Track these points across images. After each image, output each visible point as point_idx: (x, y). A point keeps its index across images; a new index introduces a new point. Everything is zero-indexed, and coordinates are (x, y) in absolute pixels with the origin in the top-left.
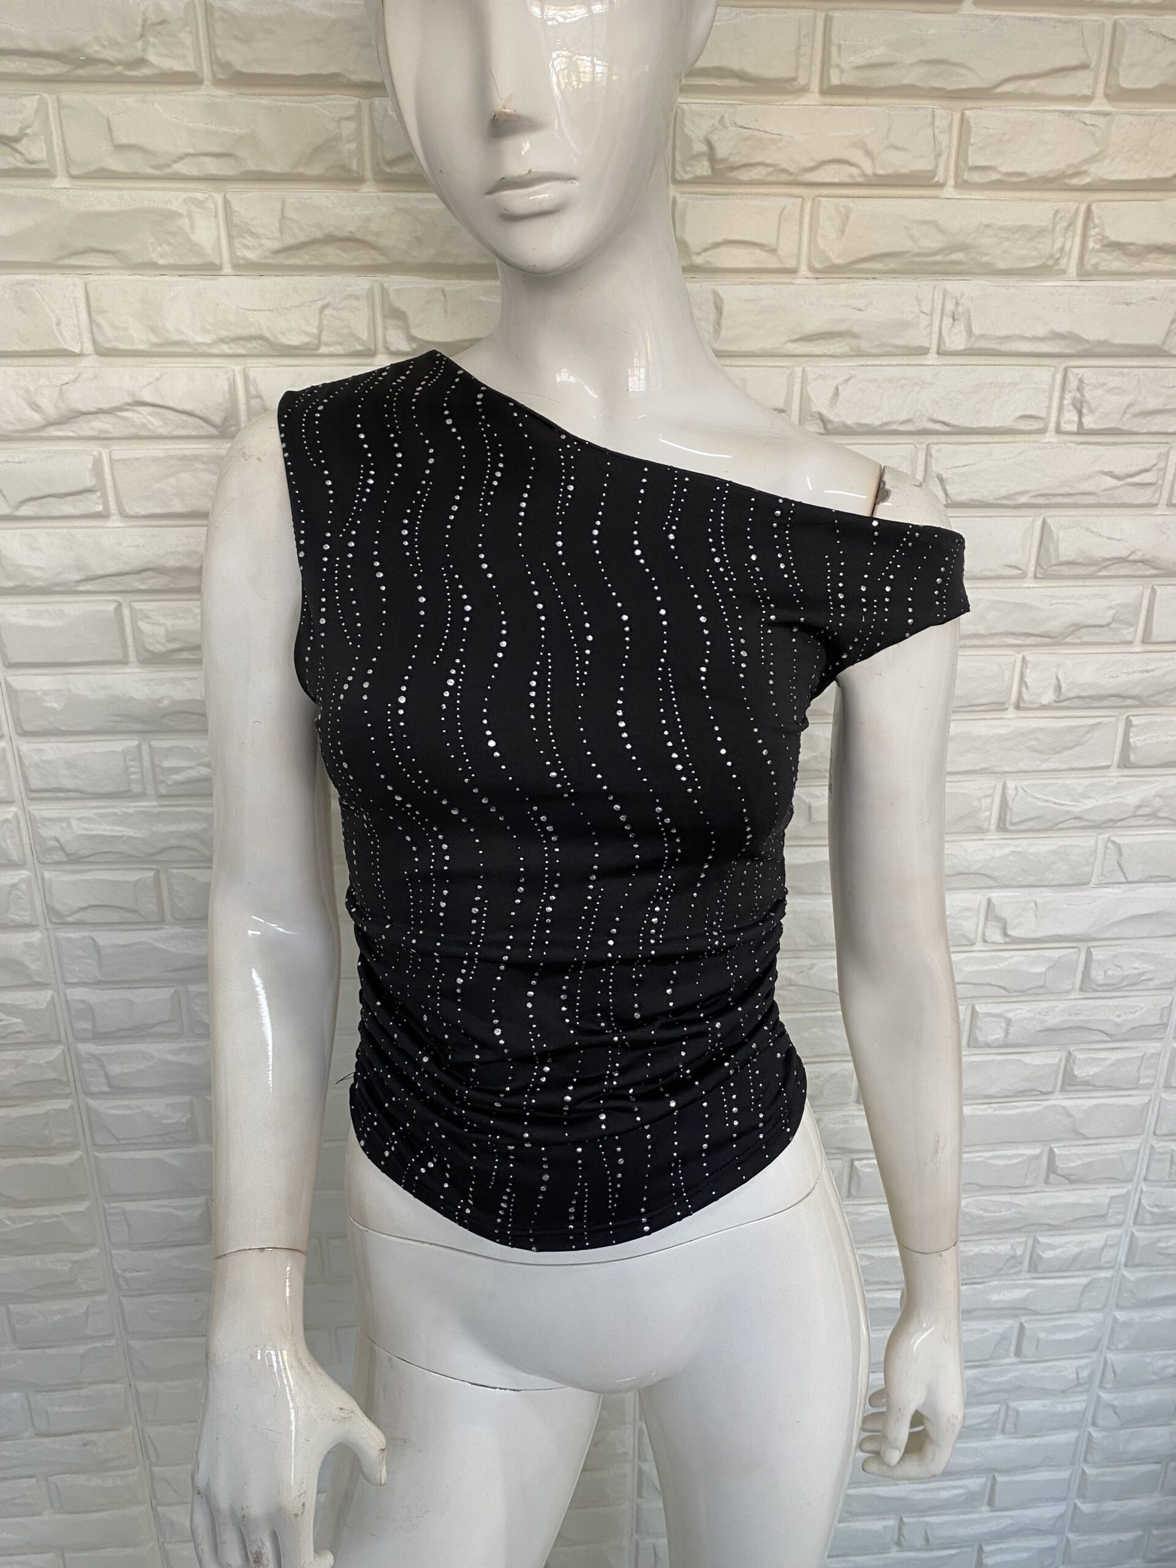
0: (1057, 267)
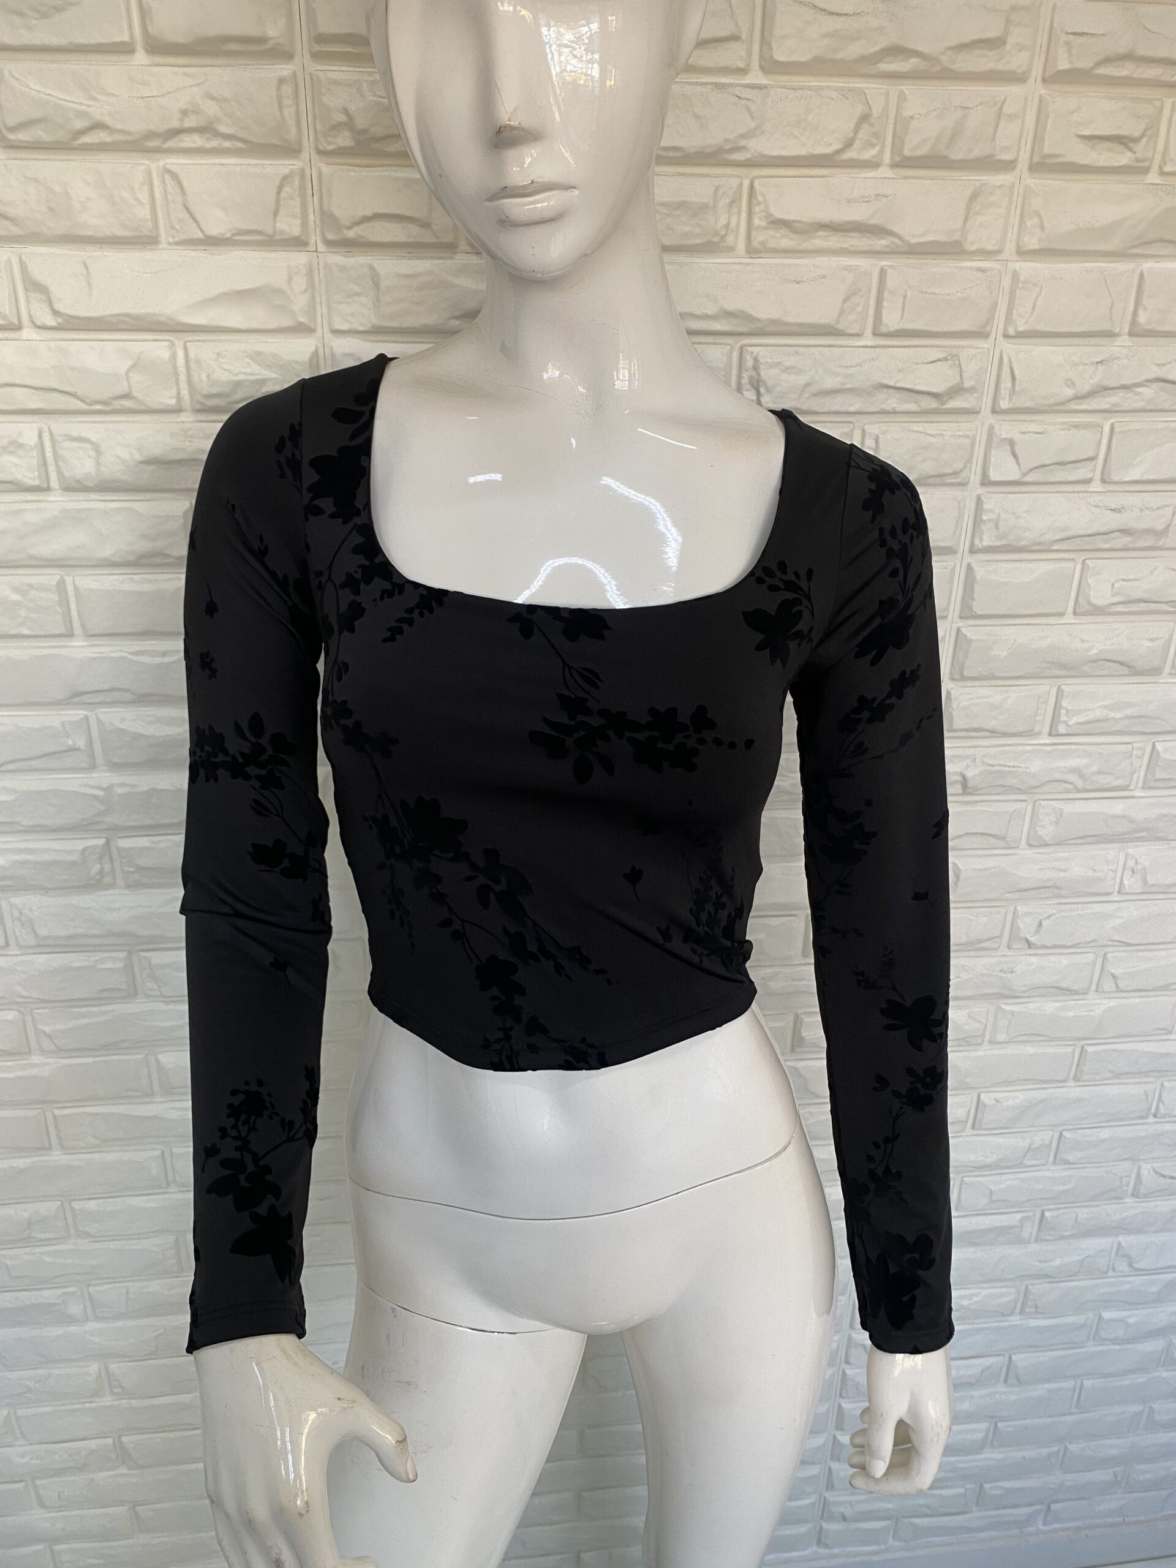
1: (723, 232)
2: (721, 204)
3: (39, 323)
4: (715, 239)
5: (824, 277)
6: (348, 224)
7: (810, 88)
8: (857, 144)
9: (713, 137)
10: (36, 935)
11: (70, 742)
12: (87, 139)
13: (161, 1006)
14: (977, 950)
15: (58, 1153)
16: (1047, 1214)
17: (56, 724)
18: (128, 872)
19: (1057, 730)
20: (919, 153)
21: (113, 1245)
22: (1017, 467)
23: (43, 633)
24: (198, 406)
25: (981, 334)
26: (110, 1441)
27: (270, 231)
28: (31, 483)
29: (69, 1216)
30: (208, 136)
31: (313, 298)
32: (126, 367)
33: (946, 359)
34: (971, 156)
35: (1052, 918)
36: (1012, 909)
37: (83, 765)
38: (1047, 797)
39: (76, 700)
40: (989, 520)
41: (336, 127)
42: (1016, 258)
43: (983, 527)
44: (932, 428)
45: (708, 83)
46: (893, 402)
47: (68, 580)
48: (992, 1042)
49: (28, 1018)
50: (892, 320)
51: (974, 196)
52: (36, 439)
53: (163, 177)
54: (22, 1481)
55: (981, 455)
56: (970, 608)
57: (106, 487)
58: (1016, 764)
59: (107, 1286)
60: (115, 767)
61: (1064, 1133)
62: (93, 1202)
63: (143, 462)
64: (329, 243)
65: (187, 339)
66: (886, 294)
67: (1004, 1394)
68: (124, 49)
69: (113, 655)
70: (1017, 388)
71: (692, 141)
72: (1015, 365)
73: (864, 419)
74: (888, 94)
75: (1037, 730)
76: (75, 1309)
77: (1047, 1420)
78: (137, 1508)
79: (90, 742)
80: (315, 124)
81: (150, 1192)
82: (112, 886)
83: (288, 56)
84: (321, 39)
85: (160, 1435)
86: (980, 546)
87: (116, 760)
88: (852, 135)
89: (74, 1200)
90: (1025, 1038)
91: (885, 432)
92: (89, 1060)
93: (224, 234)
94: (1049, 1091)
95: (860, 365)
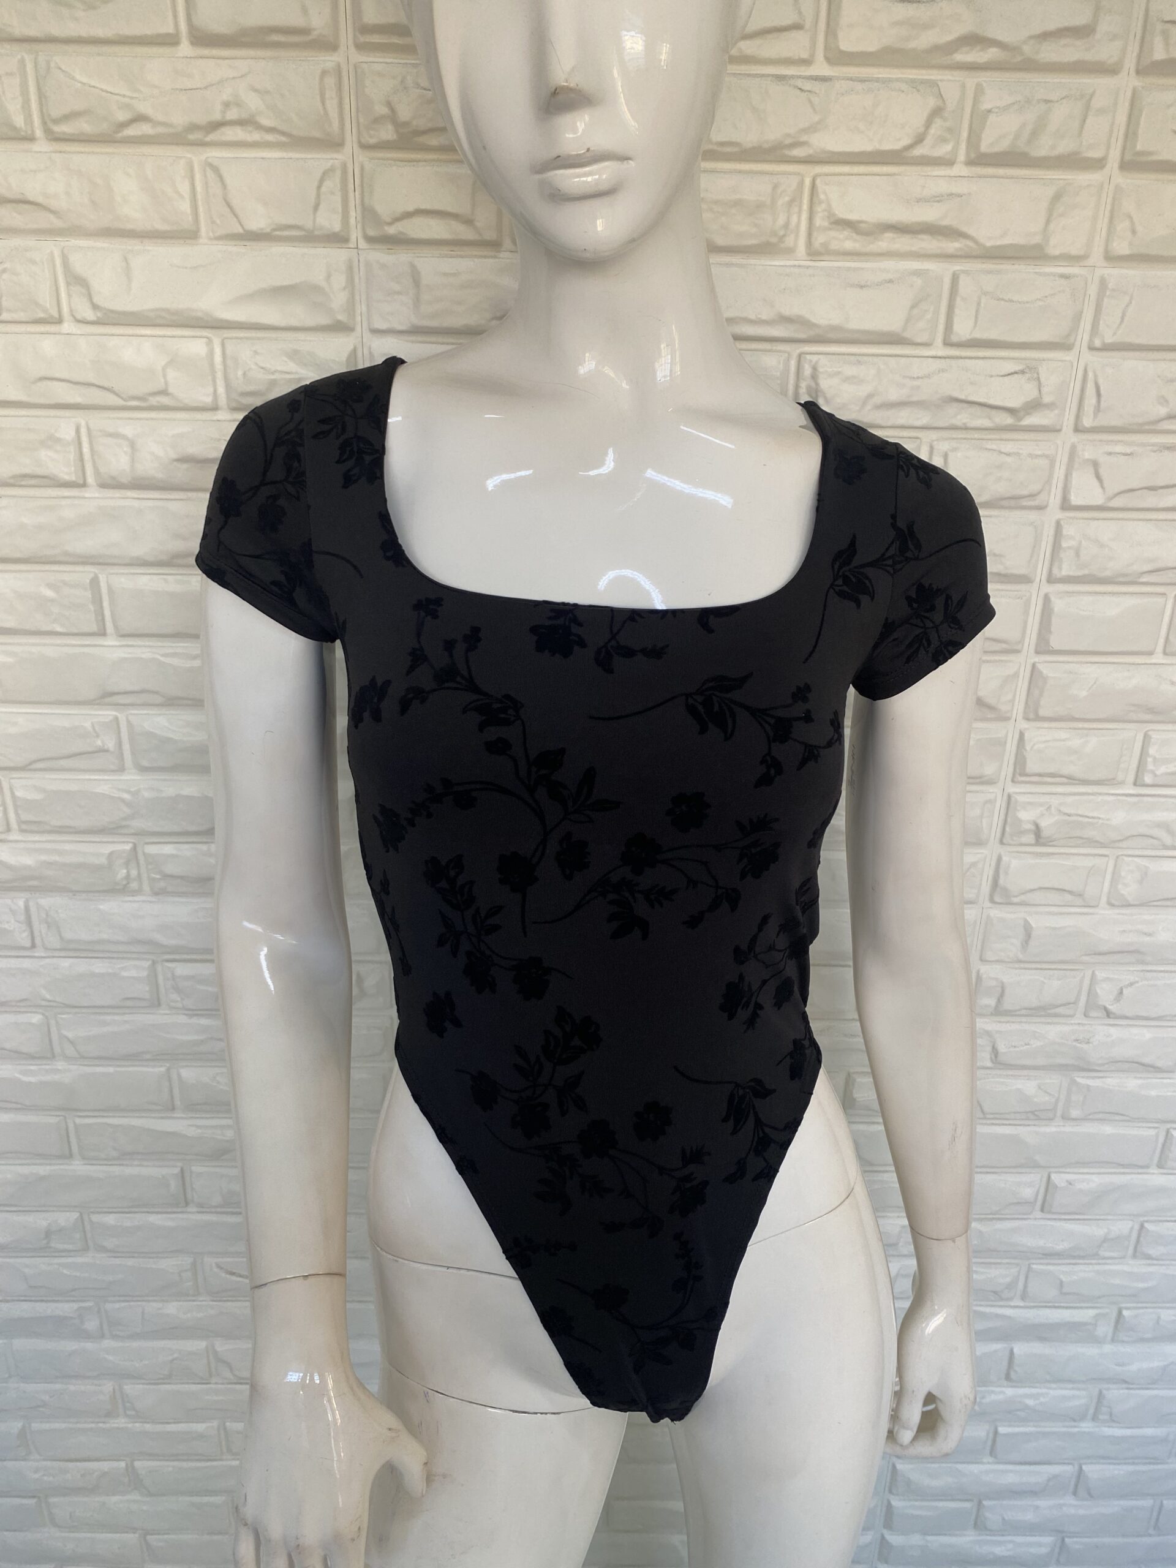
0: (782, 245)
1: (782, 233)
2: (780, 202)
3: (79, 317)
4: (774, 240)
5: (890, 281)
6: (388, 220)
7: (877, 80)
8: (928, 140)
9: (773, 134)
10: (61, 938)
11: (99, 743)
12: (130, 132)
13: (182, 1019)
14: (1050, 1015)
15: (78, 1162)
16: (1125, 1313)
17: (88, 725)
18: (154, 879)
19: (1144, 781)
20: (997, 149)
21: (130, 1262)
22: (1100, 490)
23: (75, 631)
24: (234, 405)
25: (1063, 346)
26: (123, 1464)
27: (309, 225)
28: (67, 478)
29: (88, 1227)
30: (250, 129)
31: (353, 295)
32: (163, 363)
33: (1023, 372)
34: (1055, 153)
35: (1137, 985)
36: (1089, 973)
37: (112, 767)
38: (1130, 852)
39: (108, 700)
40: (1069, 548)
41: (378, 120)
42: (1105, 264)
43: (1062, 555)
44: (1008, 447)
45: (769, 75)
46: (964, 417)
47: (102, 579)
48: (1066, 1118)
49: (53, 1022)
50: (963, 329)
51: (1057, 197)
52: (73, 433)
53: (205, 171)
54: (34, 1497)
55: (1062, 477)
56: (1047, 642)
57: (140, 484)
58: (1095, 814)
59: (123, 1304)
60: (143, 770)
61: (1146, 1225)
62: (112, 1216)
63: (178, 460)
64: (370, 240)
65: (225, 336)
66: (958, 300)
67: (1071, 1507)
68: (169, 41)
69: (143, 656)
70: (1103, 404)
71: (750, 137)
72: (1101, 381)
73: (933, 435)
74: (963, 86)
75: (1120, 777)
76: (91, 1325)
77: (1121, 1540)
78: (149, 1537)
79: (120, 744)
80: (358, 117)
81: (169, 1210)
82: (138, 892)
83: (333, 47)
84: (365, 29)
85: (171, 1463)
86: (1058, 576)
87: (145, 763)
88: (922, 129)
89: (92, 1212)
90: (1101, 1116)
91: (955, 450)
92: (111, 1070)
93: (262, 229)
94: (1129, 1177)
95: (928, 376)
